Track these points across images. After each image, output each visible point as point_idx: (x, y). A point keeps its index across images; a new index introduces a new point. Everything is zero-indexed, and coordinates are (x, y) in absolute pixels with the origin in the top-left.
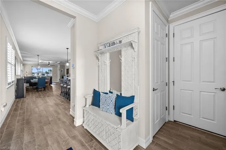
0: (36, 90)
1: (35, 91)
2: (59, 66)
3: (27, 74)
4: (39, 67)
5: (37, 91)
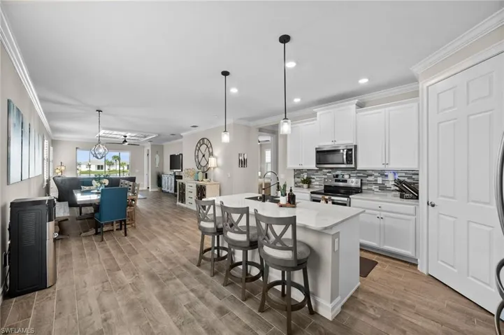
0: (93, 231)
1: (89, 233)
2: (149, 148)
3: (63, 168)
4: (101, 150)
5: (97, 233)
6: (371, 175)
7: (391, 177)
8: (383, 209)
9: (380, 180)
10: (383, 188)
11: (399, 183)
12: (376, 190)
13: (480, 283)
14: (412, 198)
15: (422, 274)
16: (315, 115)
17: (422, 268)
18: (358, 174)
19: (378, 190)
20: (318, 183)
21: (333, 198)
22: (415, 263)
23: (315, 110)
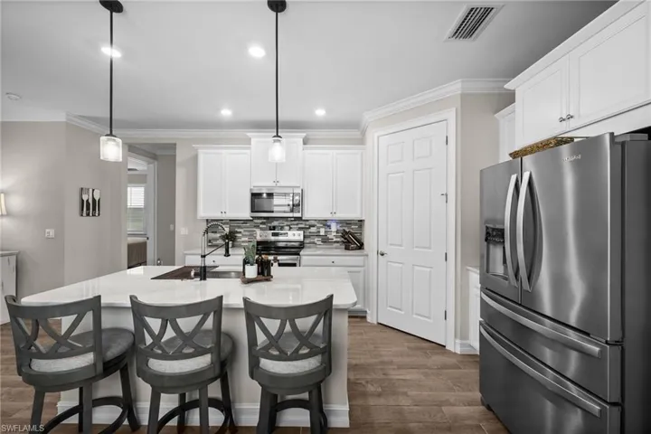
6: (314, 226)
7: (334, 227)
8: (335, 263)
9: (322, 233)
10: (326, 240)
11: (344, 234)
12: (318, 243)
13: (422, 318)
14: (356, 249)
15: (372, 325)
16: (248, 141)
17: (371, 319)
18: (300, 226)
19: (320, 243)
20: (246, 239)
21: (279, 258)
22: (364, 315)
23: (249, 134)
